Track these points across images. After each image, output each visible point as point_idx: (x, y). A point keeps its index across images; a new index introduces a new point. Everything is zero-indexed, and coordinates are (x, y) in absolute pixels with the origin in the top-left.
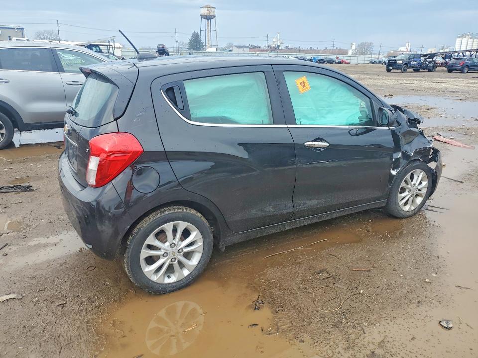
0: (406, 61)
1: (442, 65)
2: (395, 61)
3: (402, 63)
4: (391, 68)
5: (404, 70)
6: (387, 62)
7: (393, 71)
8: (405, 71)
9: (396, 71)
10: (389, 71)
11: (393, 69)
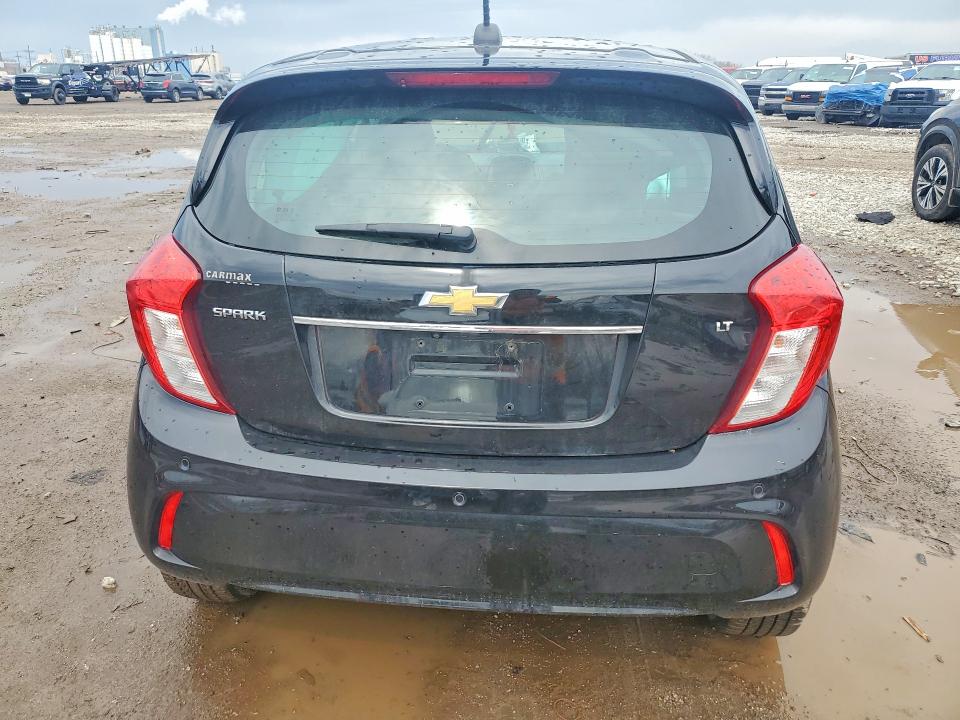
0: (58, 79)
1: (126, 87)
2: (33, 80)
3: (51, 85)
4: (27, 95)
5: (60, 99)
6: (13, 82)
7: (31, 101)
8: (60, 101)
9: (40, 101)
10: (23, 101)
11: (33, 97)
